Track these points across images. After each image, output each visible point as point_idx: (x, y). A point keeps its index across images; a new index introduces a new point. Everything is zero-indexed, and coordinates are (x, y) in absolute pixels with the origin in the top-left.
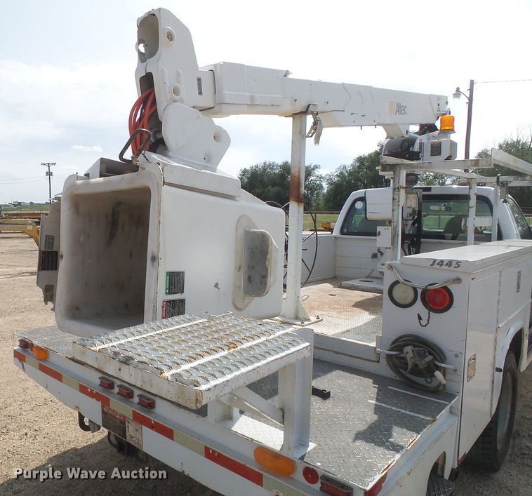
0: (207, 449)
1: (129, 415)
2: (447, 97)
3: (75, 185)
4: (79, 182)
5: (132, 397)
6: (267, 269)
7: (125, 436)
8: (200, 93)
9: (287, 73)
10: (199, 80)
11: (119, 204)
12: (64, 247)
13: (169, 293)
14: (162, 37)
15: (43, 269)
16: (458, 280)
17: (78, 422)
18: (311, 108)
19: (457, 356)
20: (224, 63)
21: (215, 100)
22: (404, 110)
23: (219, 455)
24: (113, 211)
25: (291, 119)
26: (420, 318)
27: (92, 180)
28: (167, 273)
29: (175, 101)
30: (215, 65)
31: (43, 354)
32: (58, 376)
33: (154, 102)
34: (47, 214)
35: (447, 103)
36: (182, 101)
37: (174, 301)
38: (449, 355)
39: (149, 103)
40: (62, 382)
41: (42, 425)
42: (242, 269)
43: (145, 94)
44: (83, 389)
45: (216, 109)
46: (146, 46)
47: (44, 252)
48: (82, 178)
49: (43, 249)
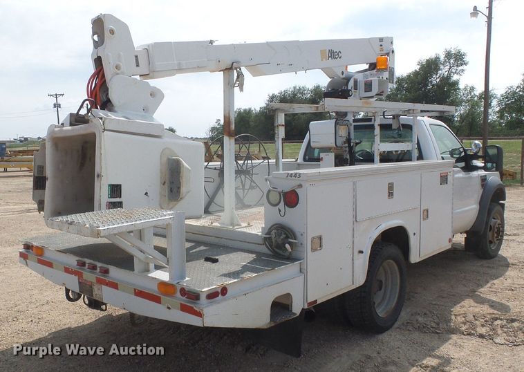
0: (135, 290)
1: (94, 280)
2: (392, 38)
3: (53, 131)
4: (56, 129)
5: (96, 269)
6: (180, 183)
7: (92, 296)
8: (138, 66)
9: (211, 42)
10: (136, 57)
11: (86, 142)
12: (49, 172)
13: (111, 197)
14: (107, 33)
15: (36, 189)
16: (300, 186)
17: (65, 295)
18: (235, 65)
19: (302, 235)
20: (155, 43)
21: (149, 70)
22: (338, 54)
23: (141, 292)
24: (83, 147)
25: (222, 72)
26: (280, 211)
27: (64, 128)
28: (109, 185)
29: (118, 74)
30: (148, 46)
31: (40, 251)
32: (50, 265)
33: (103, 76)
34: (38, 150)
35: (392, 43)
36: (123, 73)
37: (114, 202)
38: (298, 235)
39: (100, 76)
40: (53, 268)
41: (44, 316)
42: (166, 184)
43: (98, 69)
44: (67, 270)
45: (151, 74)
46: (98, 36)
47: (37, 177)
48: (59, 127)
49: (36, 175)
